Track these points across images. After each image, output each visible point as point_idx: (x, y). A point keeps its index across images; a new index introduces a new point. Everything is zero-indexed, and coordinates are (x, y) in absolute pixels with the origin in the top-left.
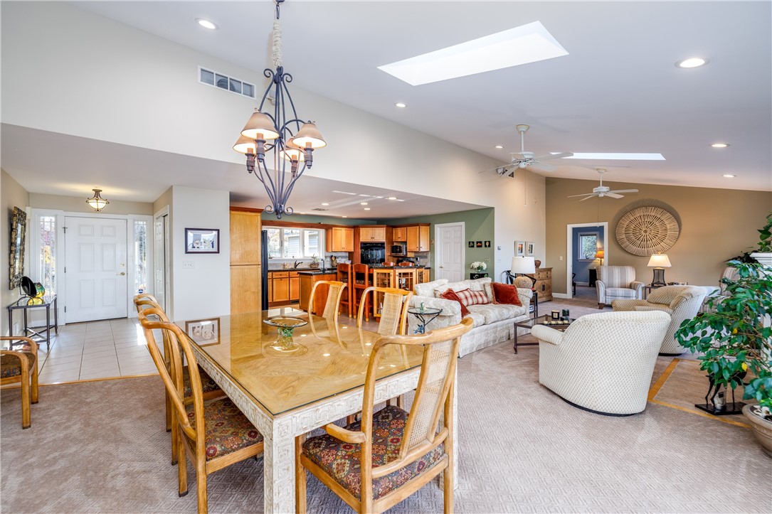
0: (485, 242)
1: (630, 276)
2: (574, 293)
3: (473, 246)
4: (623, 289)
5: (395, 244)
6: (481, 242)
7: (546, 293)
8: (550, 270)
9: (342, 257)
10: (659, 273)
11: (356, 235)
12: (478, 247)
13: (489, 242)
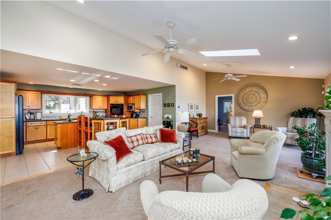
0: (171, 104)
1: (244, 122)
2: (219, 129)
3: (166, 106)
4: (240, 128)
5: (130, 105)
6: (169, 104)
7: (204, 130)
8: (206, 118)
9: (101, 112)
10: (258, 120)
11: (108, 100)
12: (168, 106)
13: (173, 104)
